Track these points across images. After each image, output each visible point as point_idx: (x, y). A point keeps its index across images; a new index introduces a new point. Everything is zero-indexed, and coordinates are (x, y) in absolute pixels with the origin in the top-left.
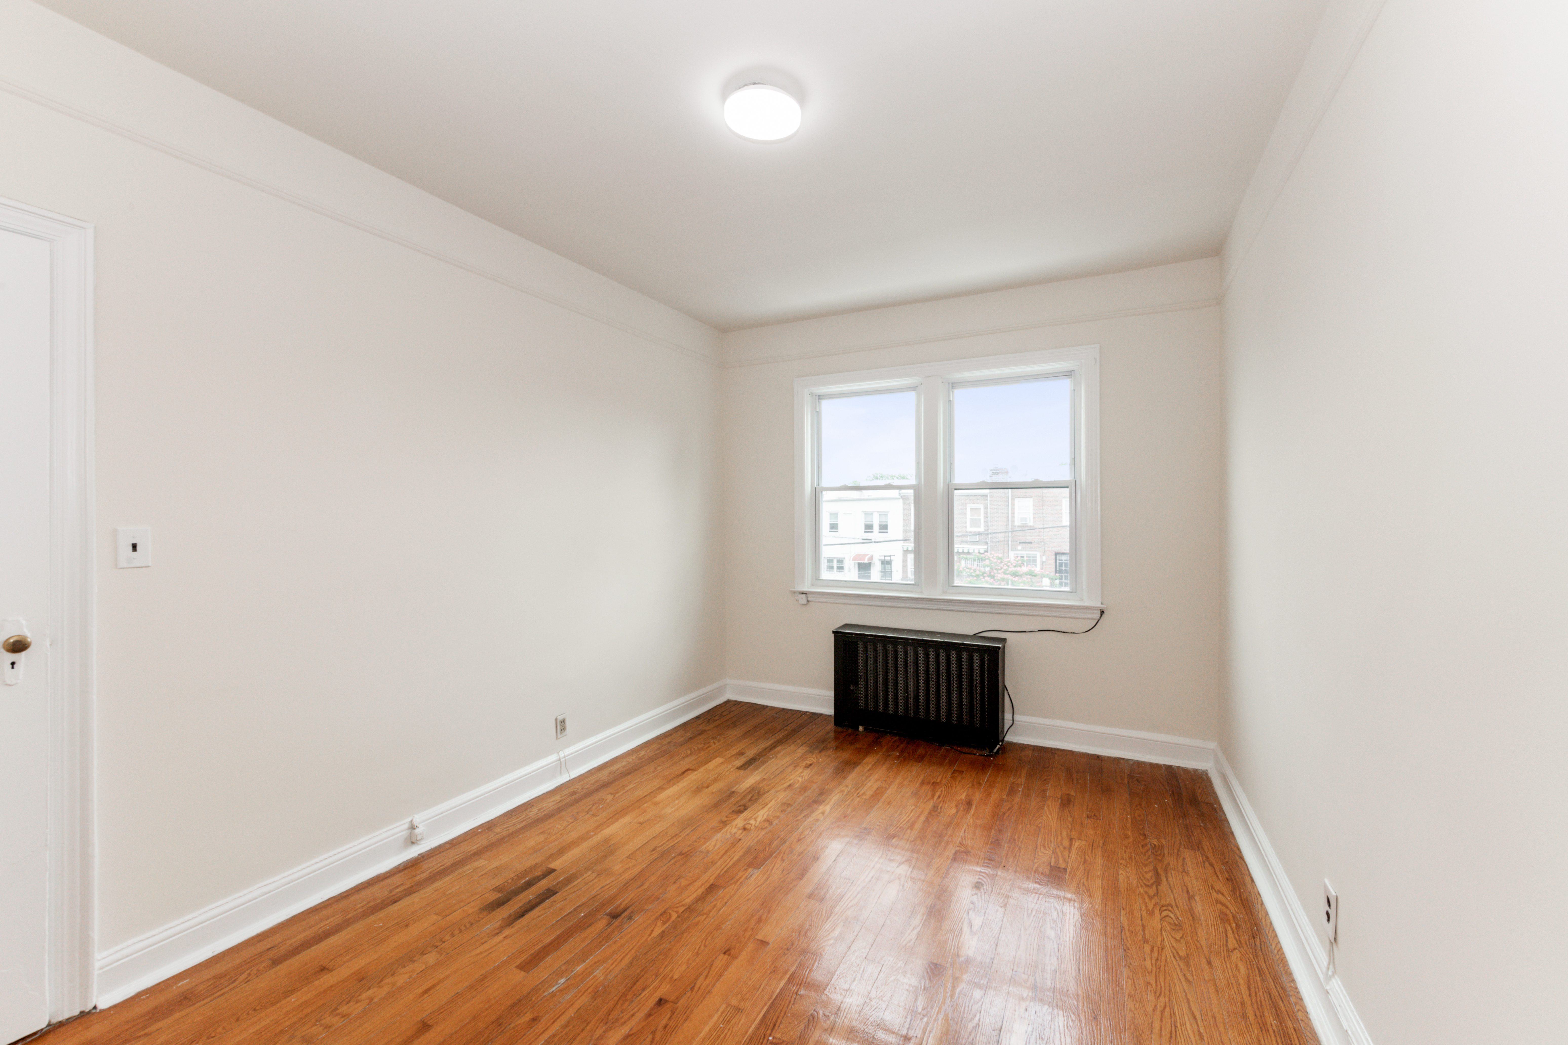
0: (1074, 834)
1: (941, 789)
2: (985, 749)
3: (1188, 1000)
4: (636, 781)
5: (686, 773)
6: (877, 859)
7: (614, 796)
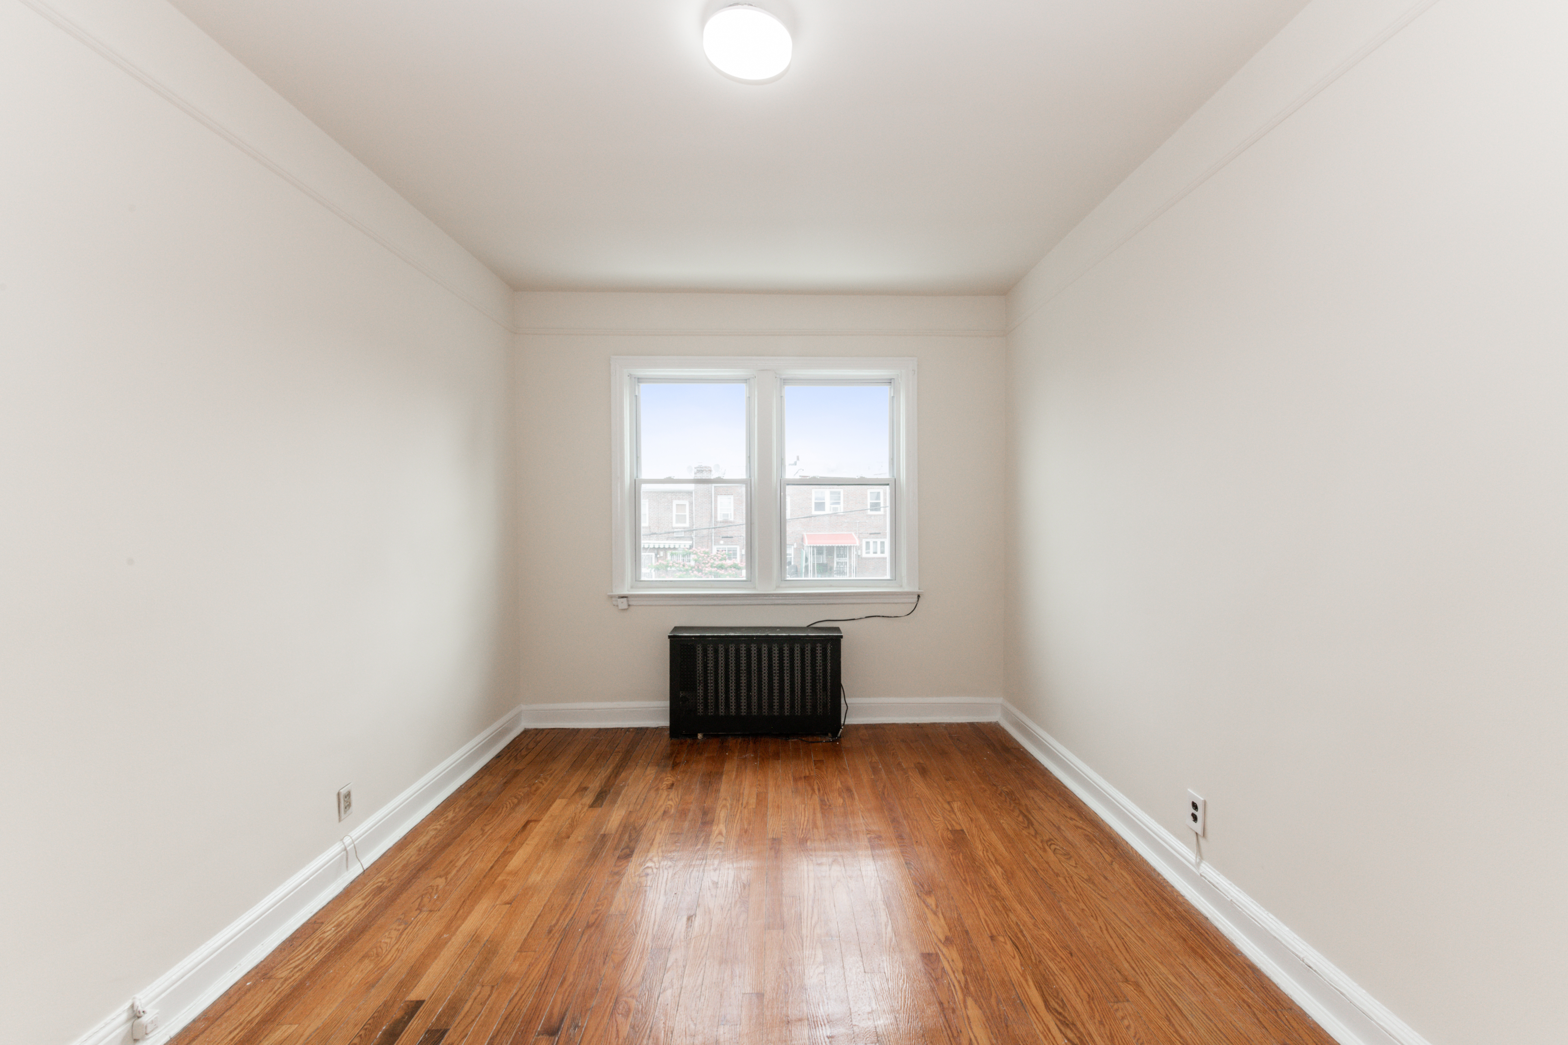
0: (949, 798)
1: (815, 782)
2: (826, 735)
3: (1114, 913)
4: (465, 852)
5: (529, 827)
6: (806, 867)
7: (446, 878)
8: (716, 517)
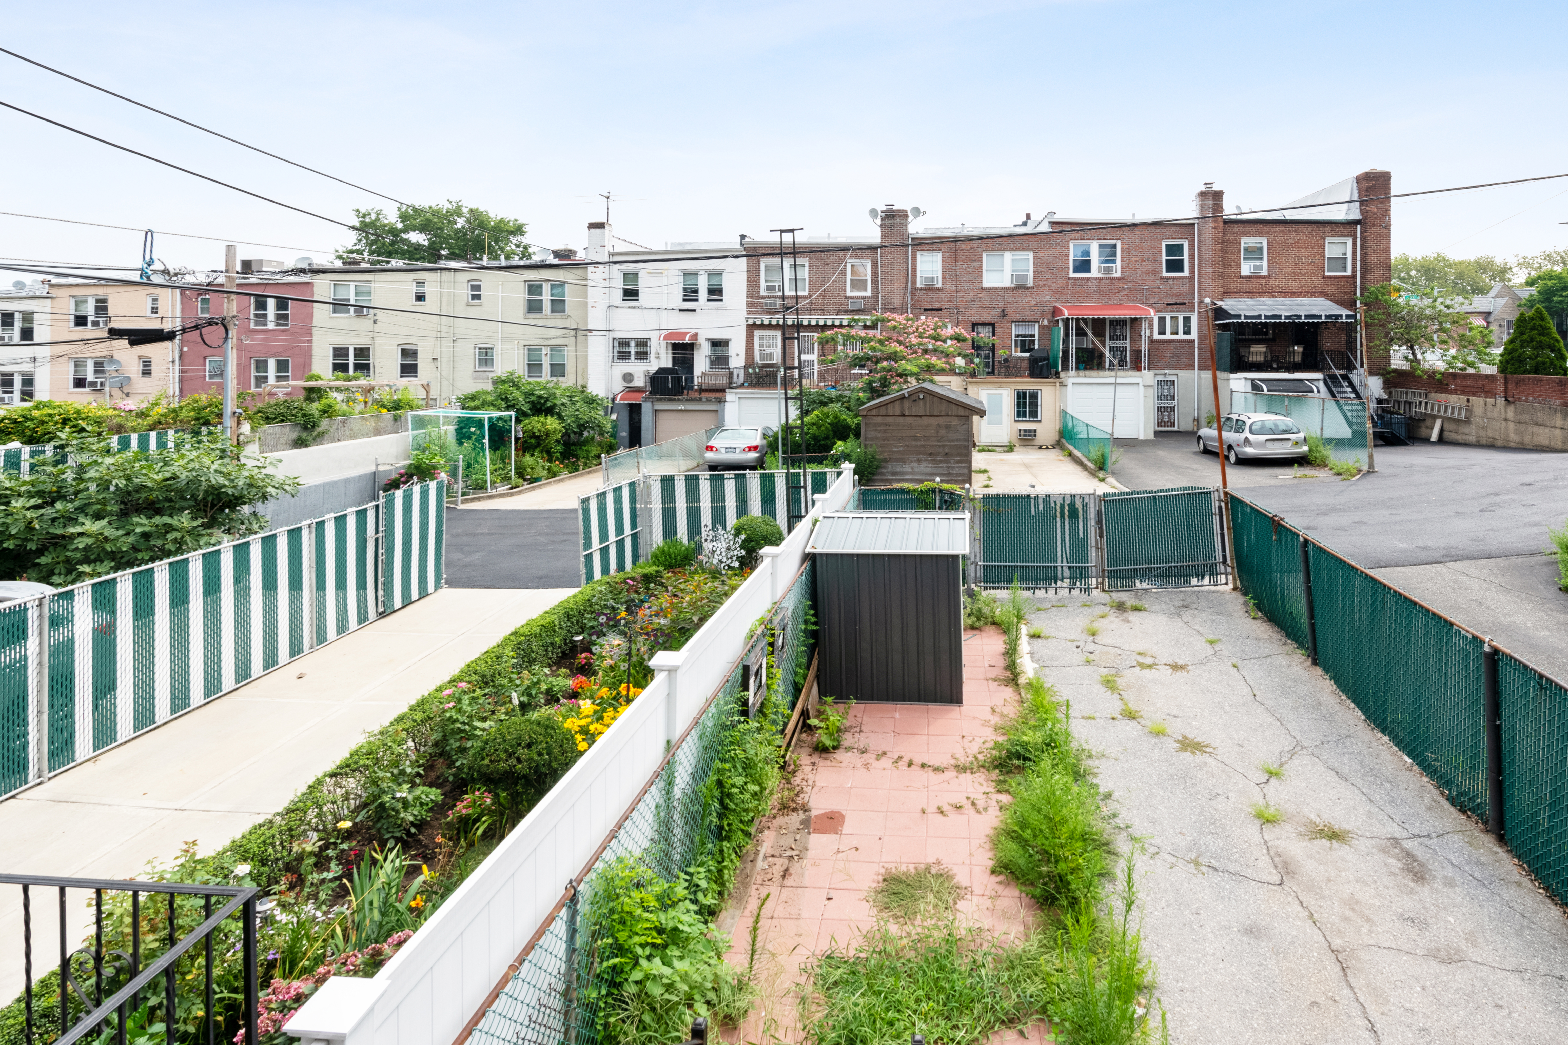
8: (914, 282)
